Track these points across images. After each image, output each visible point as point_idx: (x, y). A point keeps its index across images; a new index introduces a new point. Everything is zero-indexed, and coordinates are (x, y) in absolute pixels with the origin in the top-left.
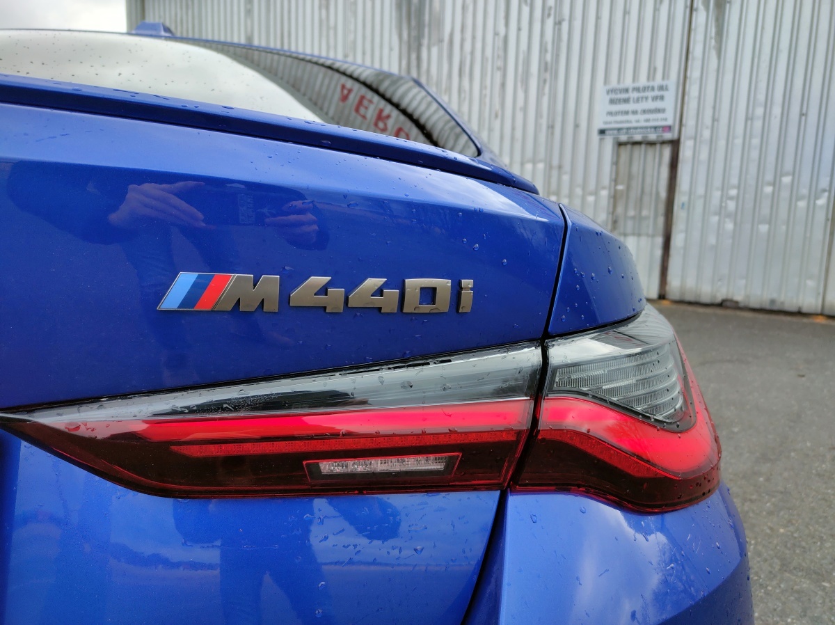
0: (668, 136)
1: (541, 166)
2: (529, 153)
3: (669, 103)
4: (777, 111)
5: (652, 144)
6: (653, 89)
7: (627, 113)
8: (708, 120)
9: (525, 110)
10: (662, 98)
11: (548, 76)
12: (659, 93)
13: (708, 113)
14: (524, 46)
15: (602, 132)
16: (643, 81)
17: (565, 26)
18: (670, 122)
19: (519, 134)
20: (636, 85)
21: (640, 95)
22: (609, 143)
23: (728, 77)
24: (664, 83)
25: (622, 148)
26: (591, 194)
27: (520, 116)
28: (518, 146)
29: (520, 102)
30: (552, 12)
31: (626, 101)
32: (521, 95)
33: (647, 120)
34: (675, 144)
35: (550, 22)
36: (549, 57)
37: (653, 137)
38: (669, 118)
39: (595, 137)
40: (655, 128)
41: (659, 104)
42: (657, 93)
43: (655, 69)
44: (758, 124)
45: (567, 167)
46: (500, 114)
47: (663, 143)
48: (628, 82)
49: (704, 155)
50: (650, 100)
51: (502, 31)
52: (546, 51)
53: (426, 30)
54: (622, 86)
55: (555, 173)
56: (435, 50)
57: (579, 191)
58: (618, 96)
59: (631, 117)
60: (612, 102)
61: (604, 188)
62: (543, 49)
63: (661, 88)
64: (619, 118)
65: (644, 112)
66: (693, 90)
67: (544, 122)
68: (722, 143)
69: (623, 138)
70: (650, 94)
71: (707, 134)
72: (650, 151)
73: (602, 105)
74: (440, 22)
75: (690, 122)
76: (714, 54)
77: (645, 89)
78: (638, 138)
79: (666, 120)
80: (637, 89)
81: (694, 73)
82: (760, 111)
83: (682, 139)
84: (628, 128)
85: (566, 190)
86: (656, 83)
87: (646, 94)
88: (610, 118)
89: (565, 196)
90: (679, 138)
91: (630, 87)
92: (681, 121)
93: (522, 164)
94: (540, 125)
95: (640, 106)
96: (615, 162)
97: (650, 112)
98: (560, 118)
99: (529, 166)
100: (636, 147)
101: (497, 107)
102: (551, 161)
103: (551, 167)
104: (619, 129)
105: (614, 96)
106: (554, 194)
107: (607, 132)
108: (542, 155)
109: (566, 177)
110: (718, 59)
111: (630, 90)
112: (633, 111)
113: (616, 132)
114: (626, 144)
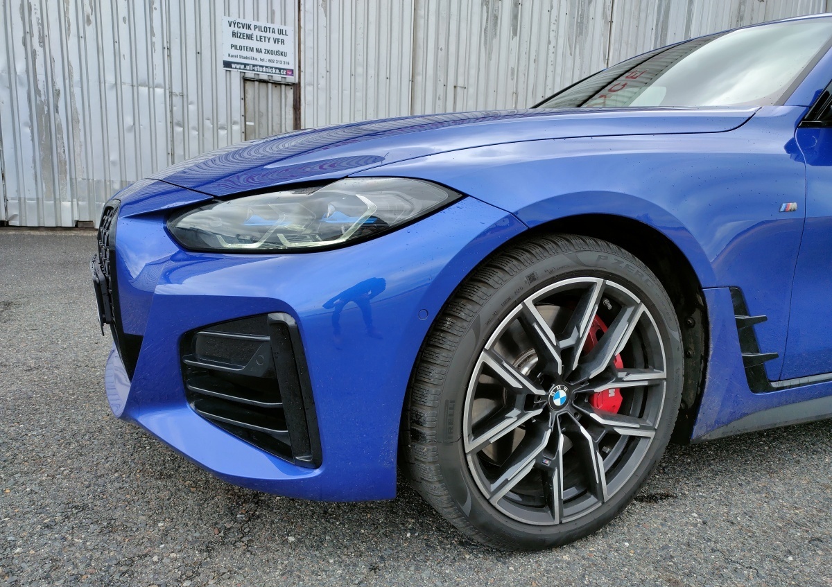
0: (290, 79)
1: (159, 91)
2: (142, 74)
3: (289, 46)
4: (372, 72)
5: (276, 84)
6: (274, 32)
7: (252, 49)
8: (322, 71)
9: (130, 21)
10: (283, 42)
12: (281, 37)
13: (322, 63)
15: (227, 64)
16: (263, 23)
18: (291, 67)
20: (258, 24)
21: (263, 34)
22: (236, 75)
23: (335, 36)
24: (283, 28)
25: (248, 84)
26: (223, 128)
27: (124, 28)
28: (125, 64)
31: (249, 37)
33: (270, 61)
34: (296, 87)
37: (277, 78)
38: (290, 62)
39: (221, 69)
40: (280, 69)
41: (278, 47)
42: (277, 36)
43: (273, 12)
44: (360, 81)
45: (192, 96)
47: (287, 85)
48: (249, 20)
49: (322, 101)
50: (272, 40)
54: (242, 21)
55: (177, 100)
57: (208, 123)
58: (241, 31)
59: (254, 54)
60: (234, 34)
61: (235, 123)
63: (281, 32)
64: (244, 53)
65: (268, 52)
66: (308, 41)
67: (157, 39)
68: (334, 93)
69: (250, 74)
70: (272, 35)
71: (322, 82)
72: (276, 90)
73: (225, 37)
75: (307, 69)
76: (321, 10)
77: (266, 29)
78: (264, 76)
80: (260, 28)
81: (308, 25)
82: (360, 70)
83: (302, 85)
84: (254, 66)
85: (193, 122)
86: (277, 26)
87: (267, 34)
88: (234, 52)
89: (194, 128)
90: (299, 83)
91: (253, 24)
92: (300, 67)
93: (133, 86)
94: (153, 44)
95: (264, 46)
96: (243, 97)
97: (273, 53)
98: (178, 40)
99: (144, 90)
100: (263, 86)
101: (88, 9)
102: (171, 87)
103: (171, 93)
104: (245, 65)
105: (236, 30)
106: (179, 124)
107: (233, 66)
108: (159, 79)
109: (193, 108)
110: (326, 16)
111: (252, 27)
112: (257, 50)
113: (242, 67)
114: (253, 80)
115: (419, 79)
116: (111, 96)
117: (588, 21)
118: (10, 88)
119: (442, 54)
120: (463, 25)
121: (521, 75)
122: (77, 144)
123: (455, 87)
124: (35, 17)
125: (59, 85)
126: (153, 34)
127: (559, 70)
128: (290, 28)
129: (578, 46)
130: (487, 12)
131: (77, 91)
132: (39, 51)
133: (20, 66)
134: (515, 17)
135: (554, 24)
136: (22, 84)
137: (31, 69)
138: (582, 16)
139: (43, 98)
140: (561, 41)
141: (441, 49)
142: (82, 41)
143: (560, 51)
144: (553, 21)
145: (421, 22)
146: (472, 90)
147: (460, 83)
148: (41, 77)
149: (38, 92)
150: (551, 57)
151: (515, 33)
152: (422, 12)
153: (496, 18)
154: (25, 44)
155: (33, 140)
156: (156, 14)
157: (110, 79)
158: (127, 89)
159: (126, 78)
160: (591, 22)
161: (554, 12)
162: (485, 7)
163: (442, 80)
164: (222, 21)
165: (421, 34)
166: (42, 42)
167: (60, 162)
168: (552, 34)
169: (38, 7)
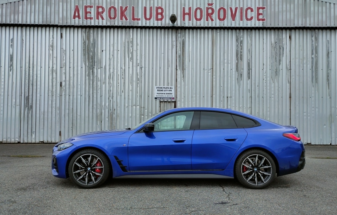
0: (173, 100)
1: (138, 107)
2: (134, 103)
3: (173, 92)
4: (198, 96)
5: (169, 102)
6: (169, 88)
7: (162, 94)
8: (183, 97)
9: (132, 90)
10: (171, 91)
11: (139, 82)
12: (171, 89)
13: (183, 95)
14: (131, 73)
15: (156, 98)
16: (166, 87)
17: (143, 69)
18: (173, 97)
19: (130, 98)
20: (164, 87)
21: (166, 89)
22: (158, 101)
23: (187, 87)
24: (171, 87)
25: (161, 103)
27: (131, 92)
28: (130, 101)
29: (131, 89)
30: (139, 65)
31: (162, 91)
32: (131, 87)
33: (167, 96)
34: (175, 102)
35: (139, 67)
36: (139, 77)
37: (169, 100)
38: (173, 96)
39: (154, 100)
40: (170, 98)
41: (170, 92)
42: (170, 89)
43: (169, 83)
44: (194, 99)
45: (146, 108)
46: (124, 91)
47: (172, 102)
48: (162, 86)
49: (182, 105)
50: (168, 91)
51: (123, 68)
52: (138, 75)
53: (96, 63)
54: (160, 87)
55: (142, 109)
56: (99, 70)
57: (150, 114)
58: (160, 89)
59: (163, 95)
60: (158, 90)
62: (137, 74)
63: (171, 88)
64: (160, 95)
65: (167, 94)
66: (178, 90)
67: (138, 94)
68: (186, 103)
69: (162, 100)
70: (168, 89)
71: (183, 100)
72: (169, 104)
73: (156, 91)
74: (101, 62)
75: (178, 97)
76: (183, 81)
78: (166, 100)
79: (172, 96)
80: (165, 88)
81: (179, 85)
82: (194, 95)
83: (177, 101)
84: (163, 98)
85: (146, 114)
86: (169, 87)
87: (167, 89)
88: (158, 95)
89: (146, 116)
90: (176, 101)
91: (163, 87)
92: (176, 97)
93: (132, 106)
94: (137, 95)
95: (166, 92)
96: (160, 106)
97: (168, 94)
98: (143, 94)
99: (134, 107)
100: (165, 103)
101: (123, 89)
102: (141, 106)
103: (141, 107)
104: (161, 98)
105: (158, 89)
106: (143, 115)
107: (157, 98)
108: (138, 104)
109: (146, 110)
110: (184, 82)
111: (163, 88)
112: (164, 93)
113: (160, 98)
114: (162, 102)
115: (214, 96)
116: (126, 109)
117: (279, 71)
118: (105, 109)
119: (222, 88)
120: (229, 78)
121: (253, 91)
122: (118, 122)
123: (227, 97)
124: (111, 92)
125: (115, 108)
126: (137, 93)
127: (268, 88)
128: (173, 87)
129: (276, 79)
130: (238, 74)
131: (119, 109)
132: (112, 100)
133: (107, 104)
134: (249, 73)
135: (265, 73)
136: (107, 108)
137: (109, 105)
138: (277, 69)
139: (111, 111)
140: (268, 79)
141: (222, 86)
142: (121, 96)
143: (268, 82)
144: (264, 72)
145: (214, 80)
146: (233, 98)
147: (229, 96)
148: (111, 106)
149: (110, 110)
150: (265, 84)
151: (249, 78)
152: (214, 77)
153: (241, 75)
154: (109, 99)
155: (108, 121)
156: (138, 88)
157: (127, 105)
158: (130, 107)
159: (130, 104)
160: (281, 71)
161: (265, 70)
162: (237, 72)
163: (222, 96)
164: (155, 87)
165: (214, 83)
166: (112, 98)
167: (114, 126)
168: (264, 77)
169: (112, 90)
